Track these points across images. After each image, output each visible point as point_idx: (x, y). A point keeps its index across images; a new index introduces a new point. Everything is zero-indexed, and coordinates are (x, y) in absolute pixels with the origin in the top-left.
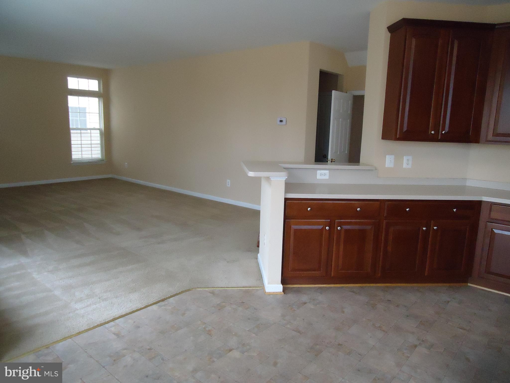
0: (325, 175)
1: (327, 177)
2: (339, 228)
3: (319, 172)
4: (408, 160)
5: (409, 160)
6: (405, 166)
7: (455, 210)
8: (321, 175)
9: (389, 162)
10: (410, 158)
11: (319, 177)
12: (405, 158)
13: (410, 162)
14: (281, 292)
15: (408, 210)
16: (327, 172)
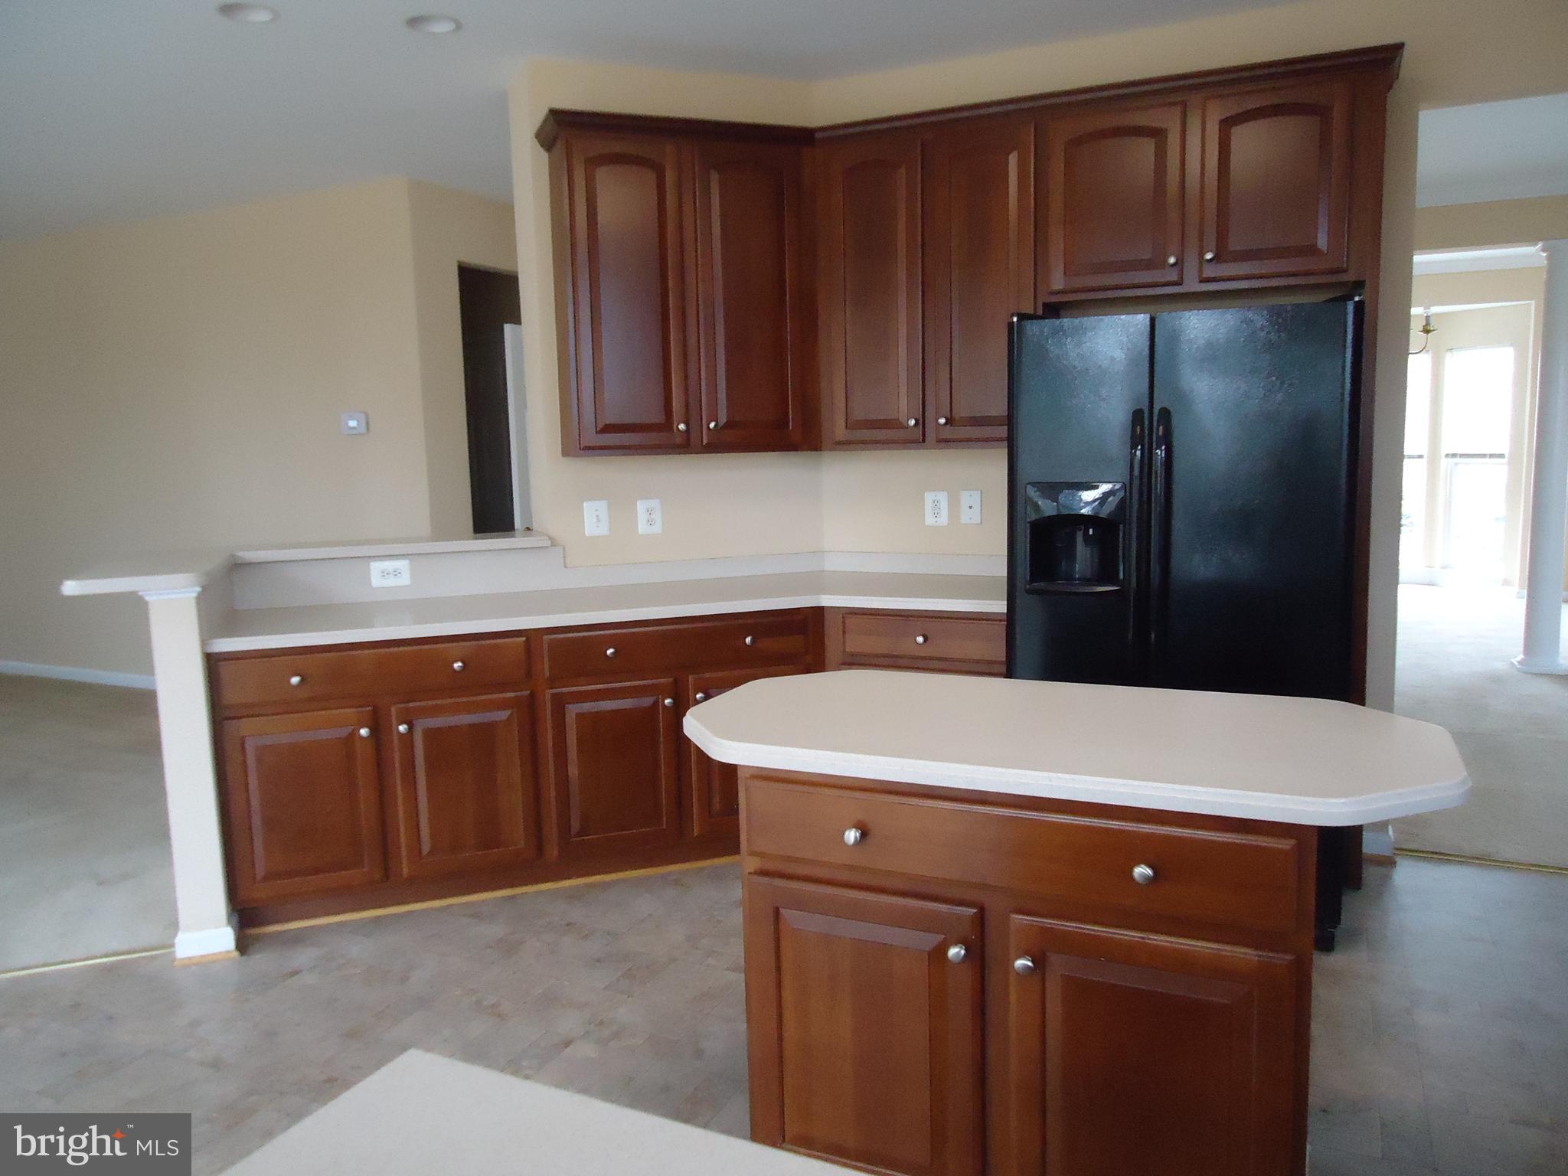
0: (397, 573)
1: (405, 580)
2: (402, 728)
3: (376, 567)
4: (649, 511)
5: (652, 513)
6: (642, 528)
7: (748, 640)
8: (385, 574)
9: (595, 518)
10: (655, 503)
11: (376, 581)
12: (641, 506)
13: (657, 516)
14: (228, 952)
15: (612, 653)
16: (403, 564)
